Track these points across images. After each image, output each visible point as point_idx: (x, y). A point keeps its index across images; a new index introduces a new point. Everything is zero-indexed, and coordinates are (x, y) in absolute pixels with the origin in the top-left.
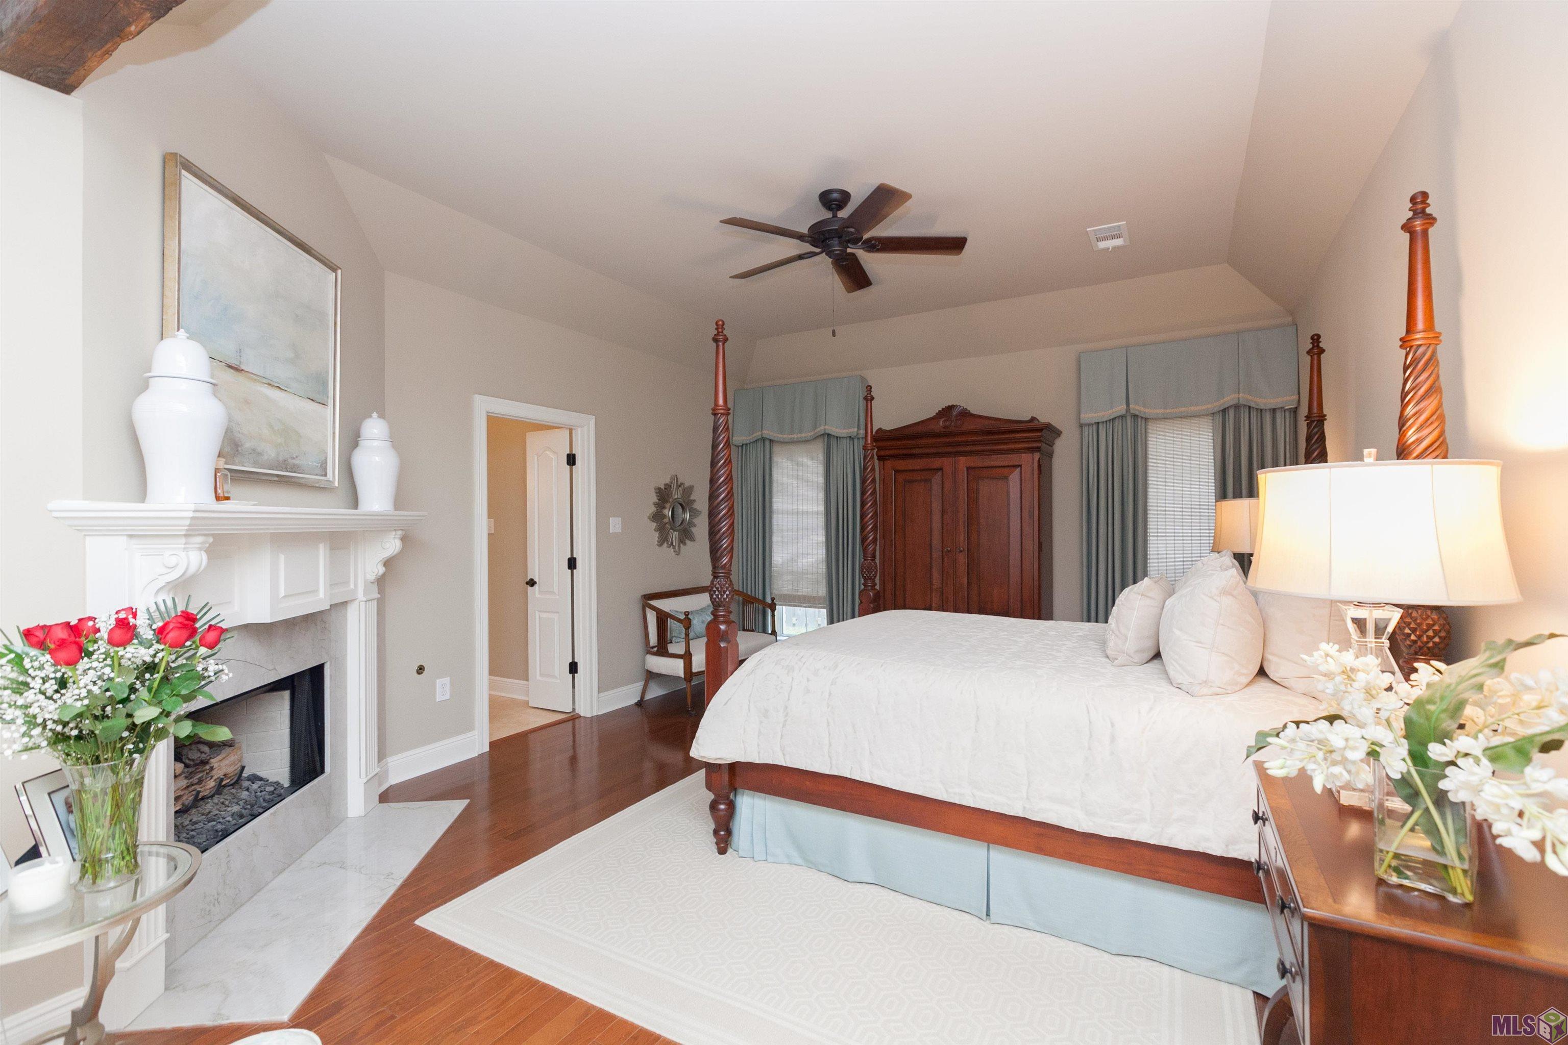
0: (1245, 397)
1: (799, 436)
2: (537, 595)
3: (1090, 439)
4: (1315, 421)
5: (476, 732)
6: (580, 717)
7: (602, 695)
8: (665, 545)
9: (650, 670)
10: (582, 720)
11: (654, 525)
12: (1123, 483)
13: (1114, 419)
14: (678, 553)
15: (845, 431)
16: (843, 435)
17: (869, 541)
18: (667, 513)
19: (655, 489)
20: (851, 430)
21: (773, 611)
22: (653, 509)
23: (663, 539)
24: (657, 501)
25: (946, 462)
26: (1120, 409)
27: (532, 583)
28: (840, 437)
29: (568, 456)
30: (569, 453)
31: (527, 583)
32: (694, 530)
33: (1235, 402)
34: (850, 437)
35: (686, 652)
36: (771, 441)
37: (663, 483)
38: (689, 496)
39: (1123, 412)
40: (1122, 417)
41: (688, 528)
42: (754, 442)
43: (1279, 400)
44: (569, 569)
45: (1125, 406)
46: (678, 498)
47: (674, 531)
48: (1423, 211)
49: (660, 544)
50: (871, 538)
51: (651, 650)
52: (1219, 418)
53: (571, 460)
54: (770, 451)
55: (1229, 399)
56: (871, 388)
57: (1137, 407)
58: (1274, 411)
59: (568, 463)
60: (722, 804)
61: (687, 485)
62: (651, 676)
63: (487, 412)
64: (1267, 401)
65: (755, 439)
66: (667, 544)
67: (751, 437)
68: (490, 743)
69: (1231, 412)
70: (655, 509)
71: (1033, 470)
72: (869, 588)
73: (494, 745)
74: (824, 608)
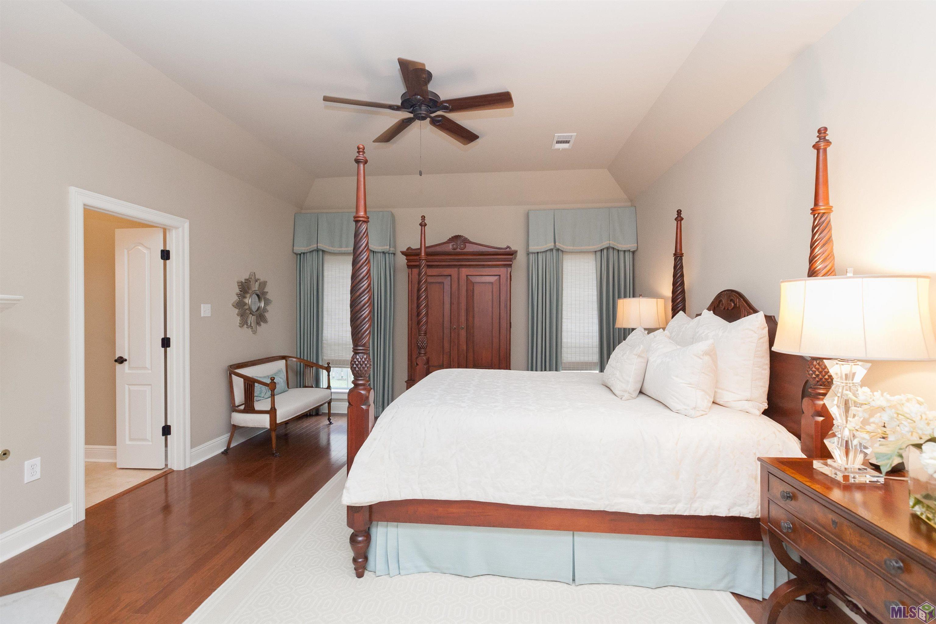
0: (613, 244)
1: (346, 249)
2: (127, 370)
3: (534, 263)
4: (679, 256)
5: (70, 505)
6: (174, 471)
7: (193, 450)
8: (245, 326)
9: (235, 424)
10: (175, 475)
11: (237, 311)
12: (550, 289)
13: (546, 251)
14: (255, 332)
15: (381, 248)
16: (379, 251)
17: (422, 323)
18: (247, 302)
19: (238, 283)
20: (385, 247)
21: (329, 372)
22: (235, 298)
23: (244, 323)
24: (239, 292)
25: (453, 271)
26: (551, 245)
27: (121, 360)
28: (376, 252)
29: (162, 251)
30: (163, 249)
31: (116, 361)
32: (267, 315)
33: (607, 246)
34: (383, 252)
35: (271, 408)
36: (323, 251)
37: (244, 278)
38: (264, 289)
39: (552, 247)
40: (551, 250)
41: (263, 313)
42: (310, 252)
43: (628, 246)
44: (162, 347)
45: (553, 244)
46: (255, 290)
47: (253, 315)
48: (825, 138)
49: (241, 326)
50: (424, 320)
51: (237, 409)
52: (599, 254)
53: (165, 255)
54: (323, 259)
55: (605, 244)
56: (425, 217)
57: (559, 245)
58: (625, 251)
59: (162, 258)
60: (361, 536)
61: (261, 280)
62: (235, 429)
63: (84, 205)
64: (622, 246)
65: (311, 250)
66: (247, 325)
67: (308, 248)
68: (86, 510)
69: (605, 251)
70: (237, 298)
71: (507, 278)
72: (423, 355)
73: (89, 512)
74: (349, 368)
